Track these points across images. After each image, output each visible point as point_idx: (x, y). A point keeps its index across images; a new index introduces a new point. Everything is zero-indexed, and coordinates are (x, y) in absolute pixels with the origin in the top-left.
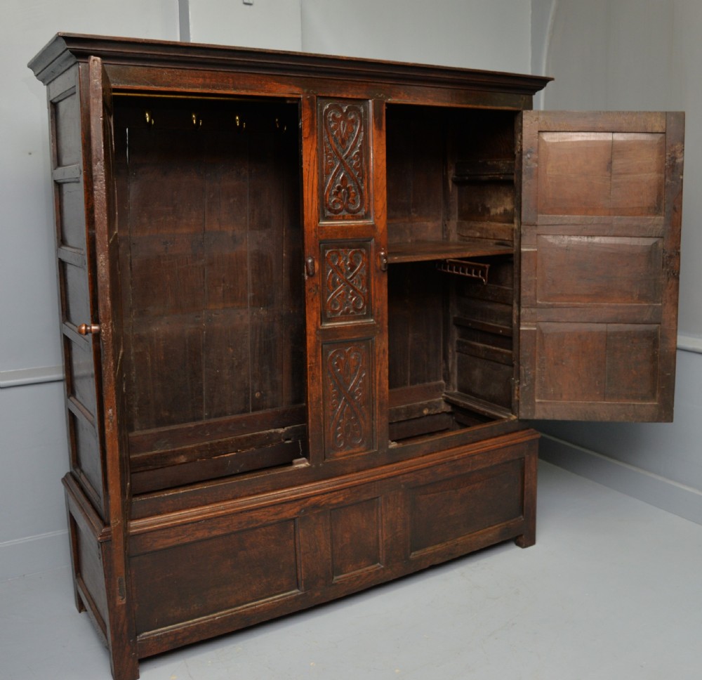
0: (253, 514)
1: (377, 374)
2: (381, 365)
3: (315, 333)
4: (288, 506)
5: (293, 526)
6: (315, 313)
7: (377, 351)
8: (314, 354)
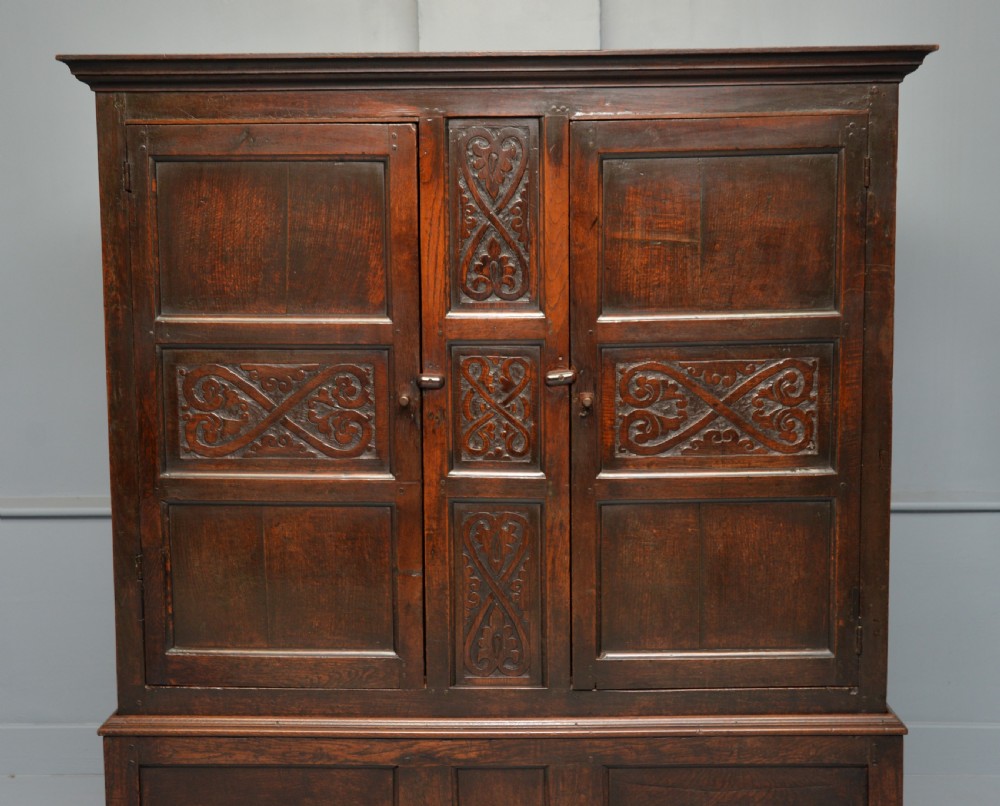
0: (324, 746)
1: (549, 561)
2: (556, 547)
3: (438, 483)
4: (380, 746)
5: (391, 779)
6: (438, 452)
7: (548, 524)
8: (436, 515)
